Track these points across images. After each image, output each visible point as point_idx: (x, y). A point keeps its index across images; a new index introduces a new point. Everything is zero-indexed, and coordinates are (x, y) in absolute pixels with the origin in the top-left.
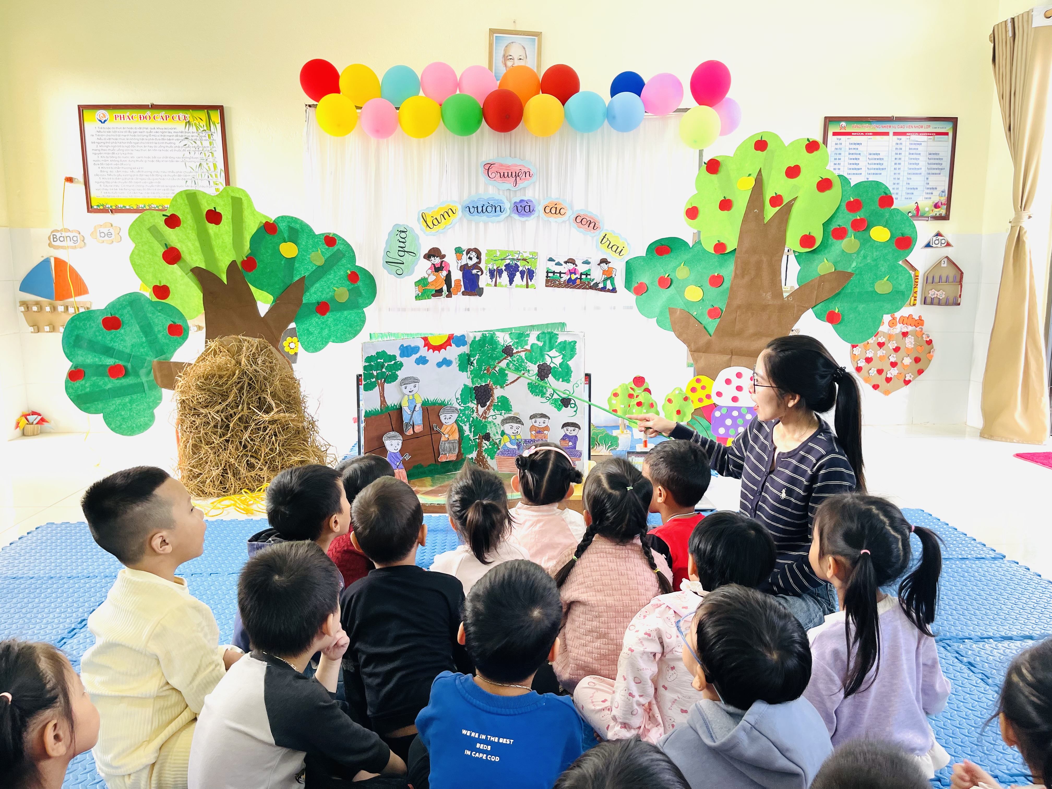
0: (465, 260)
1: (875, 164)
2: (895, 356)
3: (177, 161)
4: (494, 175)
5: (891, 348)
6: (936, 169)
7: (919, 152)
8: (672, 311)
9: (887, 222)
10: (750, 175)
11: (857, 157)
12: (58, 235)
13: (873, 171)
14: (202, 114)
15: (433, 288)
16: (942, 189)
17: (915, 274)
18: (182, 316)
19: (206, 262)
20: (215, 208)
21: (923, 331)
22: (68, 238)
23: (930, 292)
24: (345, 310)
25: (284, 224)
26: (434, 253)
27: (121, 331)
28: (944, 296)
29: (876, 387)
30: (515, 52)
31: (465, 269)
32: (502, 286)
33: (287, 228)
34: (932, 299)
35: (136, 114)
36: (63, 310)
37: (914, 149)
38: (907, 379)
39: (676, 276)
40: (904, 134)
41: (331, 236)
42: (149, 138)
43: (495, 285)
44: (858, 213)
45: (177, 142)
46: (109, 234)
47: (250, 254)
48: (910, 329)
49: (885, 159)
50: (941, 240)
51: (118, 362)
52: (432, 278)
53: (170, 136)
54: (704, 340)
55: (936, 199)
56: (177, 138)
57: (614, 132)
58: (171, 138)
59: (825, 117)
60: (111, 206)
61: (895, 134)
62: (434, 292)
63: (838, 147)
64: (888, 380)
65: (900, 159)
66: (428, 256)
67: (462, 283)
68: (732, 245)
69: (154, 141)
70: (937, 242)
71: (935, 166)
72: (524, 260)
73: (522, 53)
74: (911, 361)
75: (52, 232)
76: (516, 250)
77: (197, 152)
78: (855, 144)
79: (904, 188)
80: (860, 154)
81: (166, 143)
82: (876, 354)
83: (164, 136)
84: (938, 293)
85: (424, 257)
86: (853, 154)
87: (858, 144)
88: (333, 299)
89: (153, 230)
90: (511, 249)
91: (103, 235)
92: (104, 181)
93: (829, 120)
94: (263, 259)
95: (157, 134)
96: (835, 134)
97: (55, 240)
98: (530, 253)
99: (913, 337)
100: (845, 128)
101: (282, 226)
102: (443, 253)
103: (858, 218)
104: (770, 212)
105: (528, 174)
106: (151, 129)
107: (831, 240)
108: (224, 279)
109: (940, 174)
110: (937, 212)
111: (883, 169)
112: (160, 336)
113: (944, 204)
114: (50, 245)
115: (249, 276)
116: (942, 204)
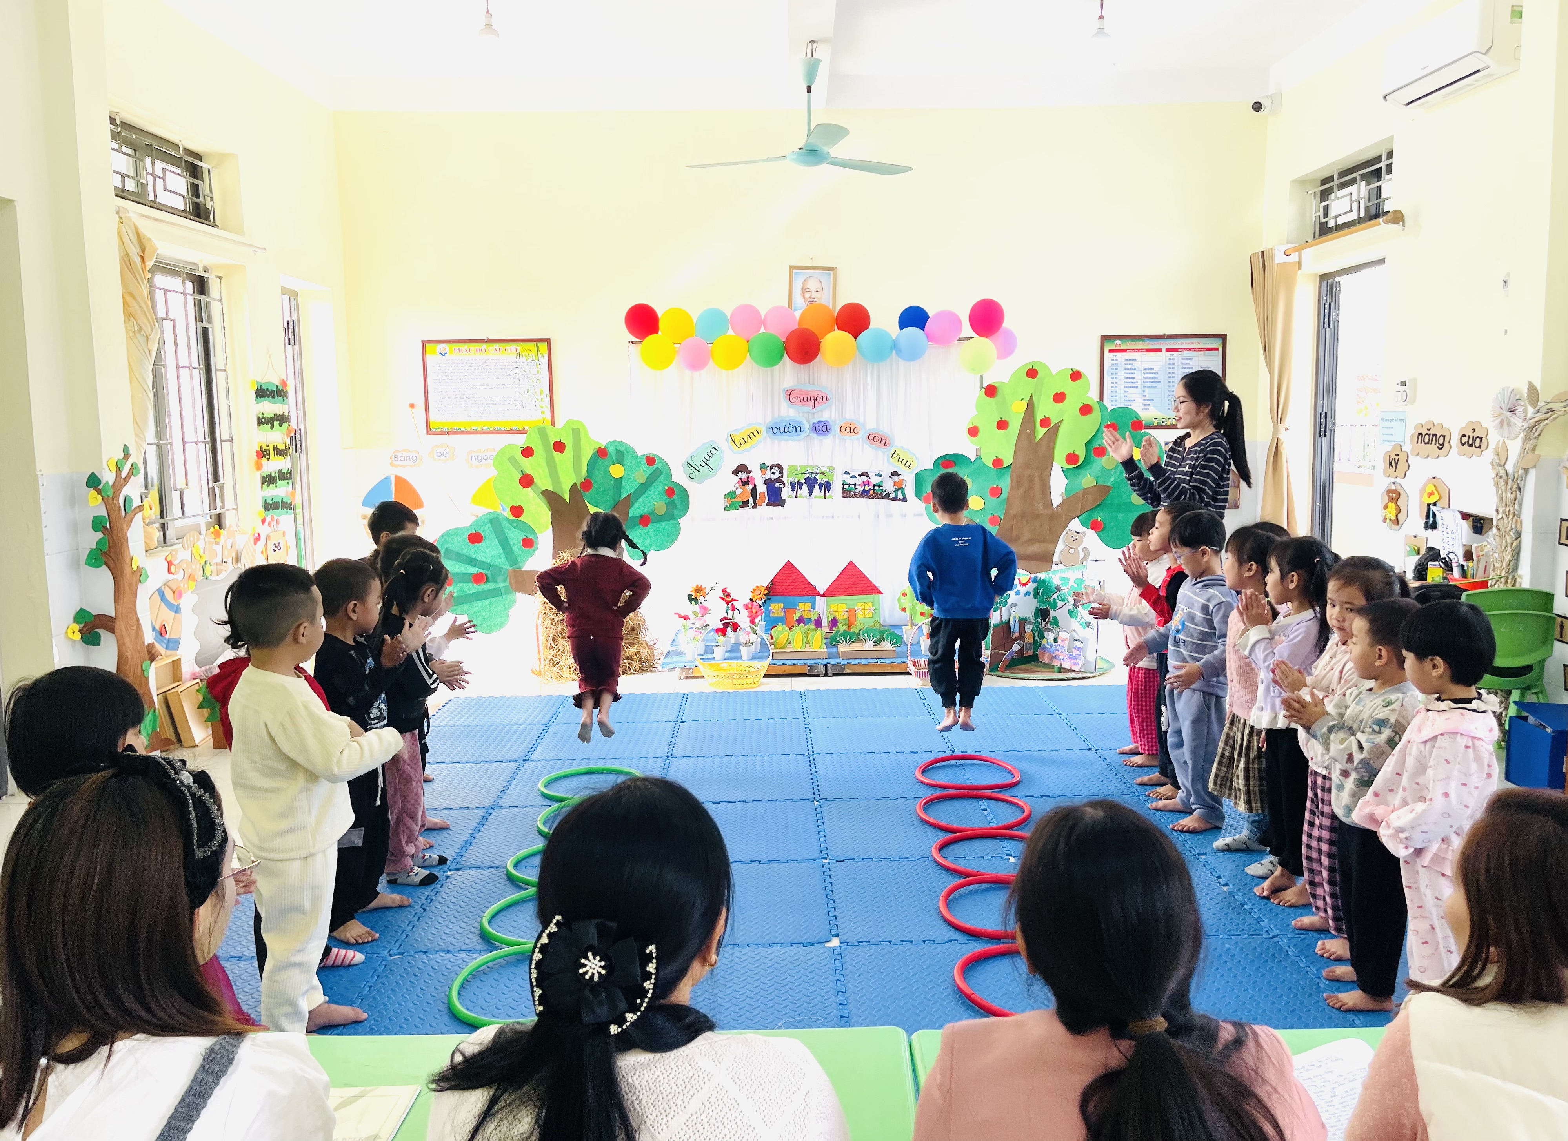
0: (769, 475)
3: (507, 388)
4: (794, 400)
10: (1022, 400)
11: (1132, 371)
12: (399, 455)
13: (1148, 384)
14: (532, 346)
15: (740, 500)
18: (533, 531)
19: (553, 484)
20: (558, 439)
22: (407, 458)
24: (664, 521)
25: (612, 449)
26: (741, 469)
27: (483, 544)
30: (812, 285)
31: (768, 483)
32: (802, 498)
33: (615, 452)
35: (473, 347)
37: (1186, 364)
40: (1176, 350)
41: (651, 456)
42: (484, 368)
43: (796, 497)
45: (509, 371)
46: (445, 454)
47: (587, 476)
49: (1160, 373)
51: (481, 571)
52: (739, 491)
53: (503, 366)
56: (508, 367)
57: (901, 362)
58: (504, 368)
60: (448, 428)
61: (1167, 350)
62: (741, 504)
65: (1173, 373)
66: (735, 472)
67: (766, 496)
68: (1008, 460)
69: (488, 371)
72: (823, 473)
73: (819, 285)
75: (393, 453)
76: (815, 464)
77: (526, 380)
78: (1130, 360)
80: (1135, 369)
81: (498, 372)
83: (497, 366)
85: (732, 473)
86: (1128, 369)
87: (1133, 360)
88: (653, 512)
89: (512, 460)
90: (811, 464)
91: (439, 455)
92: (442, 406)
93: (1104, 339)
94: (597, 480)
95: (491, 365)
96: (1111, 351)
97: (396, 460)
98: (828, 468)
100: (1120, 346)
102: (749, 469)
104: (1041, 432)
105: (825, 398)
106: (486, 360)
107: (1093, 458)
108: (567, 498)
111: (1157, 383)
112: (514, 548)
114: (392, 465)
115: (586, 494)
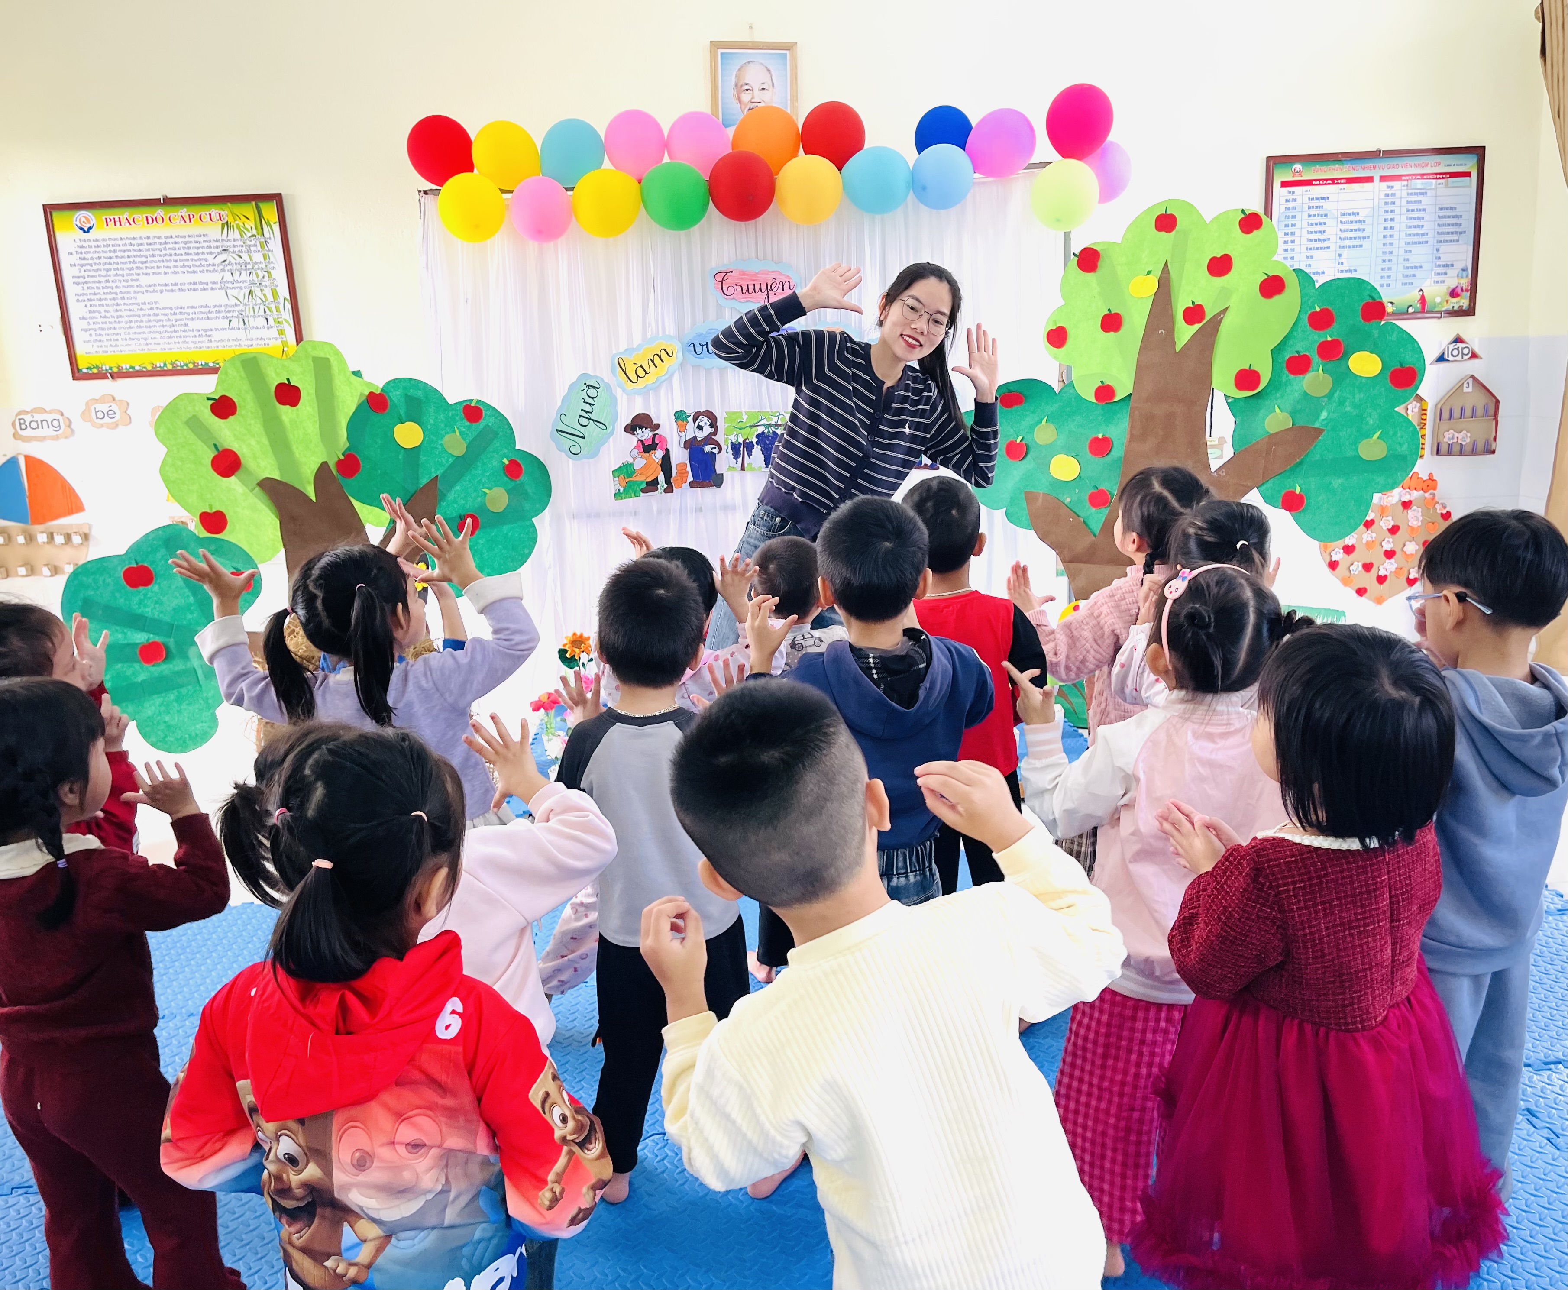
0: (691, 431)
1: (1351, 230)
2: (1391, 540)
3: (212, 289)
4: (731, 289)
5: (1385, 528)
6: (1452, 233)
7: (1421, 207)
8: (1030, 497)
9: (1375, 344)
10: (1149, 273)
11: (1322, 220)
12: (28, 418)
13: (1348, 243)
14: (249, 209)
15: (642, 479)
16: (1461, 265)
17: (1421, 406)
18: (249, 560)
19: (281, 469)
20: (288, 380)
21: (1437, 499)
22: (44, 423)
23: (1446, 434)
24: (504, 524)
25: (398, 393)
26: (640, 422)
27: (154, 587)
28: (1468, 440)
29: (1361, 592)
30: (754, 76)
31: (692, 446)
32: (753, 470)
33: (403, 400)
34: (1450, 446)
35: (140, 214)
36: (45, 540)
37: (1415, 202)
38: (1411, 577)
39: (1033, 439)
40: (1398, 178)
41: (473, 405)
42: (164, 252)
43: (743, 469)
44: (1328, 330)
45: (210, 258)
46: (111, 414)
47: (348, 448)
48: (1415, 495)
49: (1368, 221)
50: (1463, 349)
51: (154, 638)
52: (639, 463)
53: (198, 248)
54: (1082, 544)
55: (1452, 282)
56: (209, 250)
57: (922, 207)
58: (200, 251)
59: (1268, 158)
60: (111, 368)
61: (1383, 179)
62: (644, 485)
63: (1290, 205)
64: (1381, 579)
65: (1392, 220)
66: (631, 429)
67: (689, 469)
68: (1124, 387)
69: (172, 258)
70: (1455, 353)
71: (1451, 229)
73: (765, 78)
74: (1417, 547)
75: (17, 415)
77: (243, 273)
78: (1317, 199)
79: (1401, 268)
80: (1326, 215)
81: (192, 260)
82: (1360, 539)
83: (189, 248)
84: (1460, 436)
85: (626, 430)
86: (1314, 216)
87: (1323, 199)
88: (483, 508)
89: (194, 423)
91: (100, 415)
92: (97, 326)
93: (1274, 162)
94: (368, 456)
95: (177, 246)
96: (1284, 184)
97: (23, 427)
99: (1420, 510)
100: (1300, 173)
101: (395, 397)
102: (655, 422)
103: (1329, 339)
104: (1185, 333)
105: (787, 285)
106: (166, 237)
107: (1286, 376)
108: (311, 494)
109: (1458, 241)
110: (1455, 303)
111: (1364, 238)
113: (1467, 290)
114: (16, 436)
115: (349, 485)
116: (1462, 290)
